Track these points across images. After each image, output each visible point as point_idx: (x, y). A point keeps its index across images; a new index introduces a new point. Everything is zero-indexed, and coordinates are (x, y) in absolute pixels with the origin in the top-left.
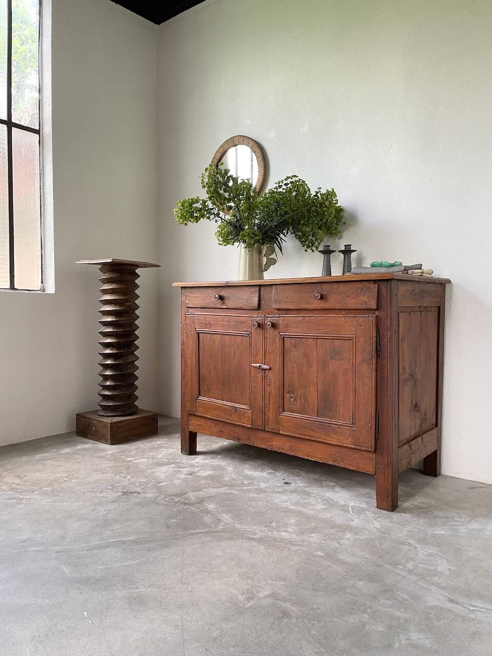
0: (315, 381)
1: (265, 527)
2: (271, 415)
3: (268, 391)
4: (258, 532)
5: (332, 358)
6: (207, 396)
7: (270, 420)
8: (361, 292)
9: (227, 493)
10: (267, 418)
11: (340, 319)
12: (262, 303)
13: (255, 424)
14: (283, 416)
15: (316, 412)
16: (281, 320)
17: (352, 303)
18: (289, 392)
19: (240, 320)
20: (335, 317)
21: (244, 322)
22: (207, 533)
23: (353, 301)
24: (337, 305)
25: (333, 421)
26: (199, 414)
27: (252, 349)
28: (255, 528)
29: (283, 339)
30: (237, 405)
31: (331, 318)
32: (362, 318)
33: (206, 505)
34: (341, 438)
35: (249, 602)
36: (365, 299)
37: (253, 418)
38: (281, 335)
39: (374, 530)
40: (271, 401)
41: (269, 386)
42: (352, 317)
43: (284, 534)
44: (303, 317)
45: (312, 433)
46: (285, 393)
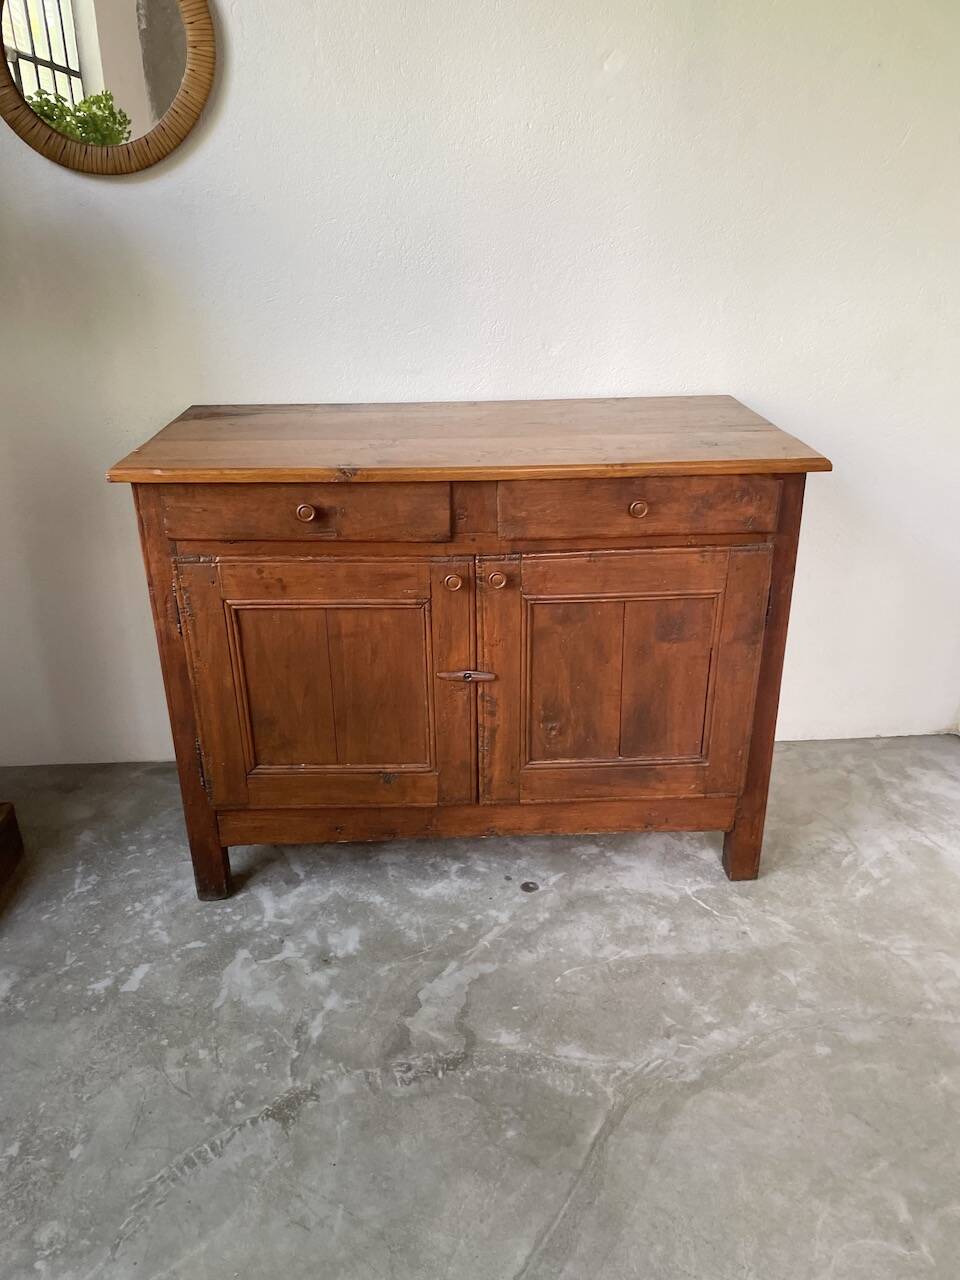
0: (617, 687)
1: (668, 1037)
2: (497, 772)
3: (488, 725)
4: (676, 1059)
5: (663, 638)
6: (283, 761)
7: (495, 783)
8: (742, 497)
9: (477, 980)
10: (486, 780)
11: (692, 557)
12: (461, 523)
13: (448, 798)
14: (532, 769)
15: (616, 748)
16: (528, 564)
17: (718, 520)
18: (546, 719)
19: (390, 570)
20: (677, 553)
21: (408, 576)
22: (612, 1124)
23: (721, 518)
24: (681, 525)
25: (659, 759)
26: (259, 807)
27: (436, 636)
28: (657, 1051)
29: (532, 609)
30: (390, 768)
31: (666, 556)
32: (745, 553)
33: (494, 1040)
34: (674, 785)
35: (918, 1248)
36: (751, 511)
37: (444, 787)
38: (526, 600)
39: (796, 939)
40: (499, 746)
41: (492, 714)
42: (721, 551)
43: (716, 1035)
44: (590, 555)
45: (605, 789)
46: (535, 723)
